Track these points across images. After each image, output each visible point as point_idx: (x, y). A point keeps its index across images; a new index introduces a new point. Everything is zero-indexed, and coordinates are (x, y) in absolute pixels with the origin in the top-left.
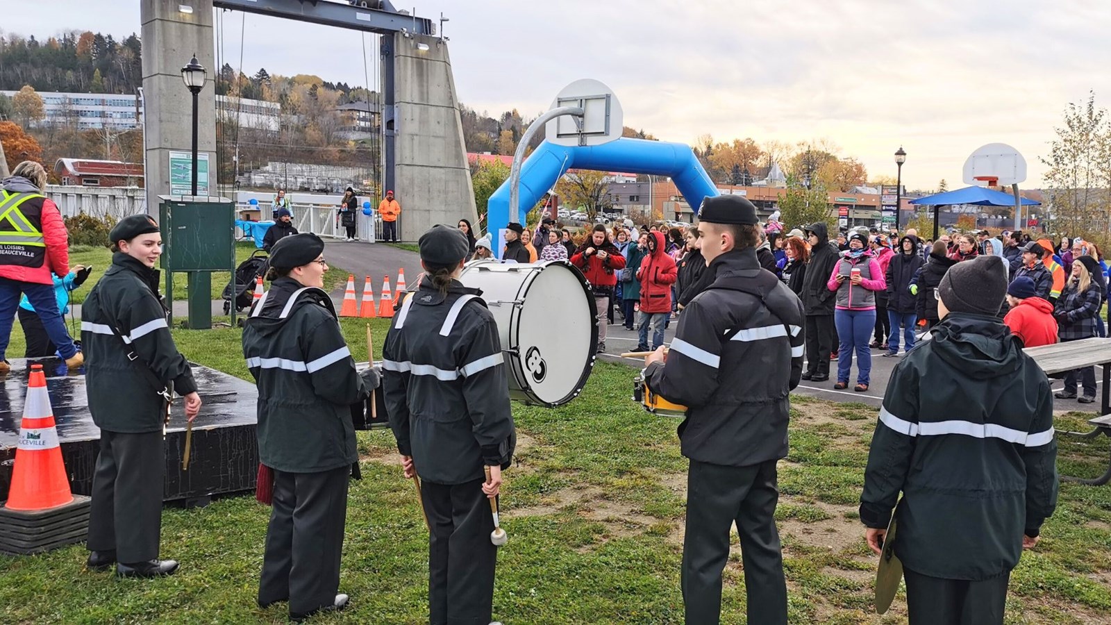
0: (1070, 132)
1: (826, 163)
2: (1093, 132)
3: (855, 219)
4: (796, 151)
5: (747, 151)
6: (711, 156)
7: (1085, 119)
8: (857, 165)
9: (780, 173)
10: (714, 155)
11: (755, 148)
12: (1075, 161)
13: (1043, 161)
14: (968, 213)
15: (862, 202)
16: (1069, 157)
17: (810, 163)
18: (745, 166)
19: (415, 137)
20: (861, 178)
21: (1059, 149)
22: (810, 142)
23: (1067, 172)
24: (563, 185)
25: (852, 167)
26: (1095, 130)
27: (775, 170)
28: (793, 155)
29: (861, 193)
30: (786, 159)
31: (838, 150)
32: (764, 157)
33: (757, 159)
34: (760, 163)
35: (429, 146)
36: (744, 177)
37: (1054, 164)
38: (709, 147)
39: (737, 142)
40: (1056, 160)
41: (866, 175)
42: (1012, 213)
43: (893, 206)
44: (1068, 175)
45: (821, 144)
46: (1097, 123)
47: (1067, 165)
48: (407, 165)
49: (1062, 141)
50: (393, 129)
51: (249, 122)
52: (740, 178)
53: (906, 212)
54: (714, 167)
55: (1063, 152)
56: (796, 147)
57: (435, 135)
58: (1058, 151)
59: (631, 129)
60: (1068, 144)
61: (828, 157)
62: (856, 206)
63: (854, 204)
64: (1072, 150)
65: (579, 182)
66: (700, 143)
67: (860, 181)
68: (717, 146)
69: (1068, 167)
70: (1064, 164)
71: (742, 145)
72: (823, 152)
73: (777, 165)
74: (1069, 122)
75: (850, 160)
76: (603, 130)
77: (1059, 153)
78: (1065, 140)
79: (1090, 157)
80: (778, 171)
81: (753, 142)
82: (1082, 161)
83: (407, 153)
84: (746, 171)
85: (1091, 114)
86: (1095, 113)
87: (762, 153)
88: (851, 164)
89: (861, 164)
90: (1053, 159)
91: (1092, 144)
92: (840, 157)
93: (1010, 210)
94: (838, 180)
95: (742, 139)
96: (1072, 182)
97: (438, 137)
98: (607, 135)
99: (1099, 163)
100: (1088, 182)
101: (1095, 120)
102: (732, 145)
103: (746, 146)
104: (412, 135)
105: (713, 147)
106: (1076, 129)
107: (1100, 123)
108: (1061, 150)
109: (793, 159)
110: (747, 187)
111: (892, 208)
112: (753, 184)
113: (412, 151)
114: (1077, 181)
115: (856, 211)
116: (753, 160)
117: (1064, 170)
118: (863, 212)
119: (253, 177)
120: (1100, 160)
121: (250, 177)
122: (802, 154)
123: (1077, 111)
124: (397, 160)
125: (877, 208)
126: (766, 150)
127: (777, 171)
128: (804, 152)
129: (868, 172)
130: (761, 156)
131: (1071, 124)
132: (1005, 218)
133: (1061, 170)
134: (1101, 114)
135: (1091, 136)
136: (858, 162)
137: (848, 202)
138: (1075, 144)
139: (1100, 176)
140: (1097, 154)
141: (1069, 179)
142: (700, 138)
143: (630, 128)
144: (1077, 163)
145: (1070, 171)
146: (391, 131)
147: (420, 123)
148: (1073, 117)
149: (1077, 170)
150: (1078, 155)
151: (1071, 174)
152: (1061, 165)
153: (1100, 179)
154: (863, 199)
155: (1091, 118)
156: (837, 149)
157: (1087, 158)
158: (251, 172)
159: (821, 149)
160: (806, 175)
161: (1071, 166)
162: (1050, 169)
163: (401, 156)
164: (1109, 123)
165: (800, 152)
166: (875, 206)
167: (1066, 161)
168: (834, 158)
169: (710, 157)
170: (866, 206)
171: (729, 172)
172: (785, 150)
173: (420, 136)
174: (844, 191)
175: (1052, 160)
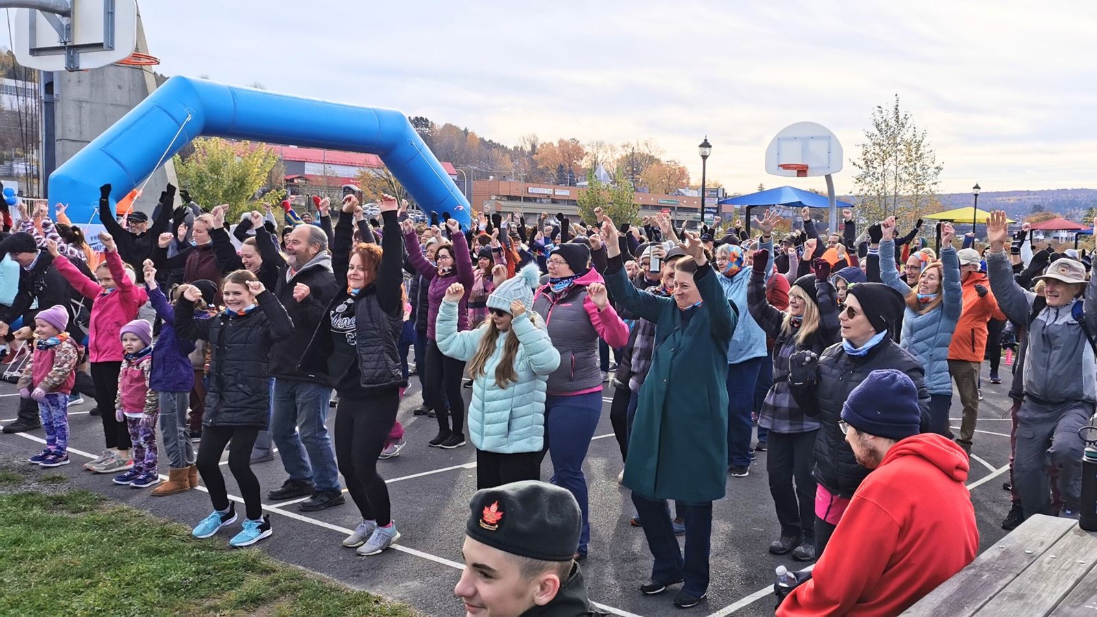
0: (879, 136)
1: (650, 165)
2: (900, 135)
3: (677, 221)
4: (620, 153)
5: (572, 151)
6: (535, 155)
7: (892, 123)
8: (680, 168)
9: (604, 175)
10: (539, 155)
11: (579, 149)
12: (884, 164)
13: (854, 164)
14: (784, 217)
15: (684, 204)
16: (878, 160)
17: (635, 165)
18: (570, 166)
19: (84, 105)
20: (684, 181)
21: (869, 152)
22: (634, 144)
23: (876, 175)
24: (369, 181)
25: (675, 170)
26: (902, 133)
27: (600, 171)
28: (618, 156)
29: (683, 195)
30: (611, 160)
31: (661, 153)
32: (590, 157)
33: (582, 159)
34: (585, 163)
35: (106, 117)
36: (569, 177)
37: (864, 167)
38: (534, 146)
39: (561, 141)
40: (866, 162)
41: (689, 178)
42: (825, 217)
43: (714, 208)
44: (878, 179)
45: (645, 146)
46: (904, 127)
47: (876, 168)
48: (72, 141)
49: (871, 144)
50: (53, 94)
51: (12, 105)
52: (565, 178)
53: (726, 215)
54: (539, 167)
55: (873, 155)
56: (621, 148)
57: (114, 102)
58: (867, 154)
59: (455, 127)
60: (877, 148)
61: (652, 159)
62: (678, 208)
63: (676, 206)
64: (882, 154)
65: (386, 177)
66: (525, 143)
67: (683, 184)
68: (542, 145)
69: (877, 171)
70: (873, 168)
71: (567, 144)
72: (647, 154)
73: (602, 167)
74: (878, 125)
75: (673, 163)
76: (100, 40)
77: (869, 156)
78: (874, 144)
79: (898, 161)
80: (603, 172)
81: (578, 142)
82: (891, 164)
83: (72, 124)
84: (570, 172)
85: (897, 117)
86: (901, 116)
87: (587, 153)
88: (674, 167)
89: (684, 168)
90: (864, 162)
91: (899, 147)
92: (664, 159)
93: (822, 215)
94: (662, 182)
95: (567, 138)
96: (882, 186)
97: (120, 106)
98: (112, 48)
99: (906, 167)
100: (896, 186)
101: (902, 124)
102: (556, 144)
103: (571, 146)
104: (79, 101)
105: (538, 147)
106: (884, 132)
107: (906, 126)
108: (871, 153)
109: (618, 161)
110: (571, 187)
111: (712, 210)
112: (578, 184)
113: (80, 122)
114: (886, 185)
115: (678, 213)
116: (578, 161)
117: (874, 173)
118: (685, 214)
119: (15, 166)
120: (906, 164)
121: (11, 166)
122: (627, 155)
123: (885, 113)
124: (58, 133)
125: (698, 210)
126: (590, 151)
127: (601, 171)
128: (629, 154)
129: (690, 175)
130: (586, 157)
131: (880, 128)
132: (818, 221)
133: (871, 173)
134: (907, 117)
135: (898, 140)
136: (681, 165)
137: (672, 203)
138: (884, 148)
139: (907, 181)
140: (904, 158)
141: (879, 183)
142: (525, 138)
143: (454, 125)
144: (885, 167)
145: (879, 175)
146: (50, 96)
147: (92, 86)
148: (881, 120)
149: (886, 174)
150: (886, 158)
151: (880, 178)
152: (871, 169)
153: (907, 183)
154: (685, 202)
155: (897, 122)
156: (660, 151)
157: (895, 162)
158: (13, 160)
159: (645, 150)
160: (630, 177)
161: (880, 170)
162: (860, 172)
163: (63, 127)
164: (915, 128)
165: (624, 154)
166: (697, 209)
167: (875, 164)
168: (658, 161)
169: (534, 157)
170: (688, 208)
171: (554, 172)
172: (609, 152)
173: (92, 103)
174: (667, 194)
175: (862, 163)
